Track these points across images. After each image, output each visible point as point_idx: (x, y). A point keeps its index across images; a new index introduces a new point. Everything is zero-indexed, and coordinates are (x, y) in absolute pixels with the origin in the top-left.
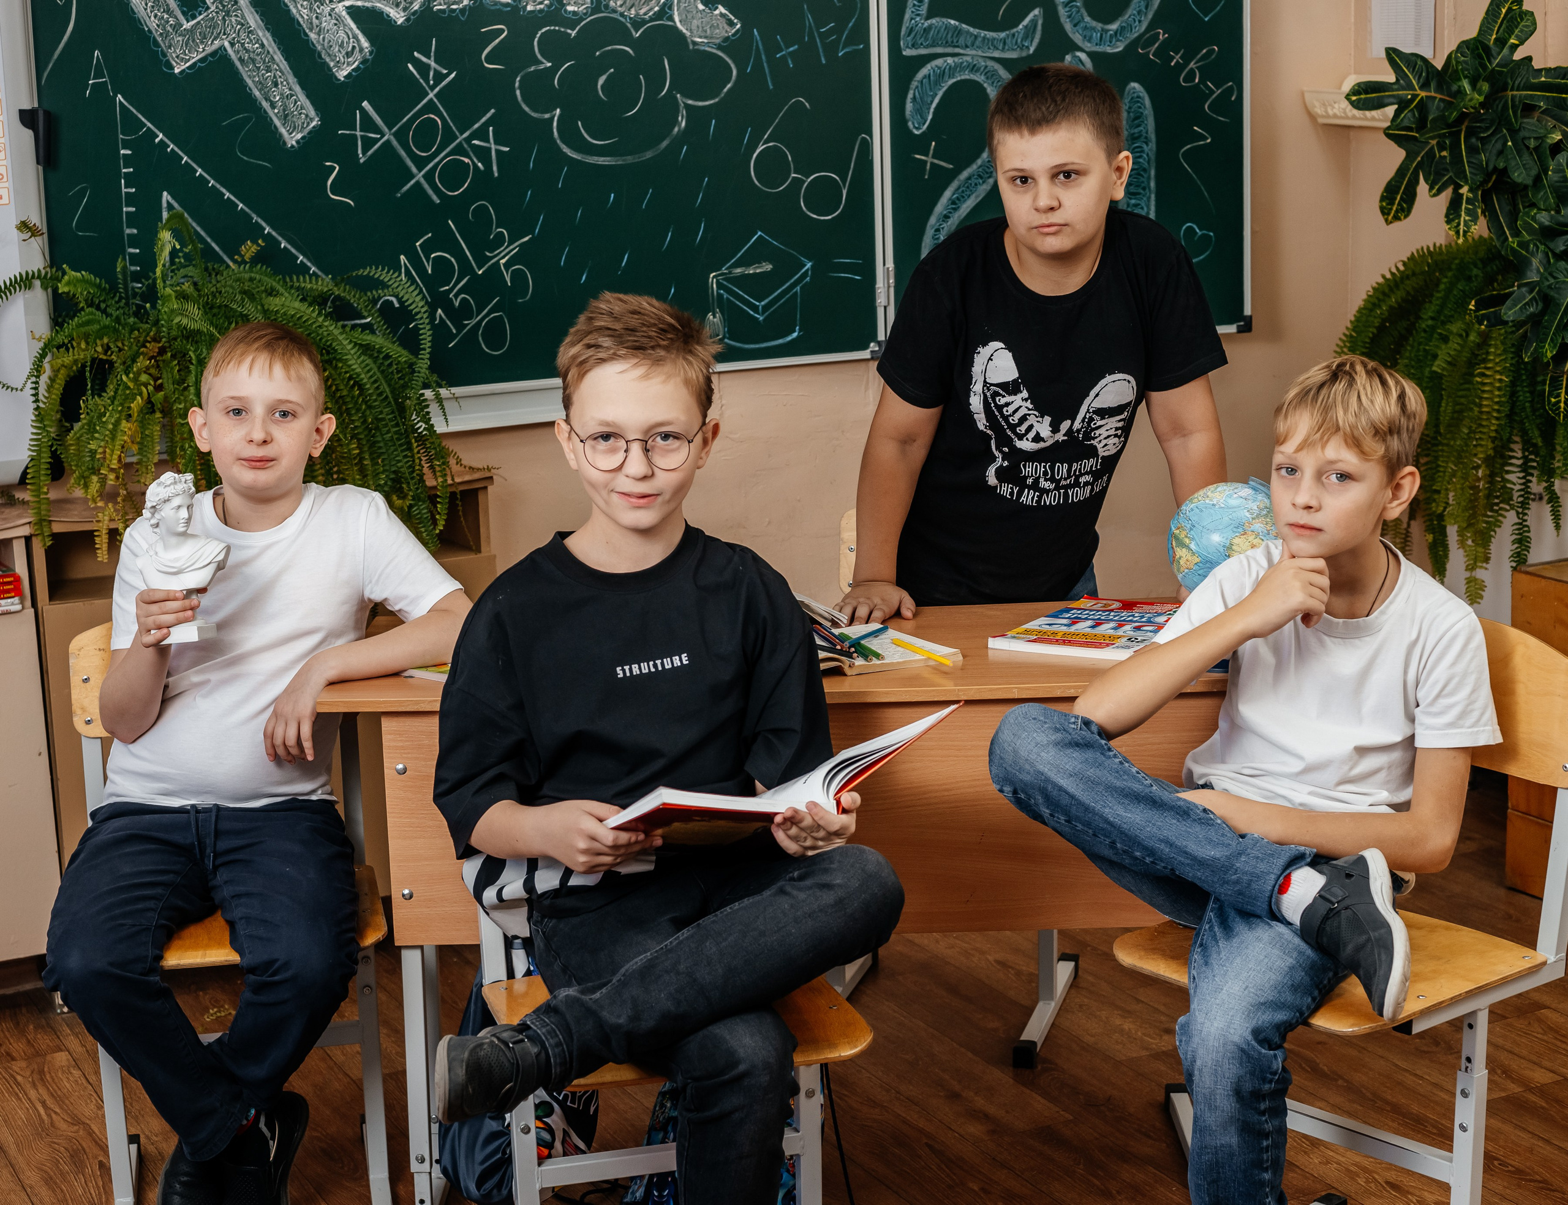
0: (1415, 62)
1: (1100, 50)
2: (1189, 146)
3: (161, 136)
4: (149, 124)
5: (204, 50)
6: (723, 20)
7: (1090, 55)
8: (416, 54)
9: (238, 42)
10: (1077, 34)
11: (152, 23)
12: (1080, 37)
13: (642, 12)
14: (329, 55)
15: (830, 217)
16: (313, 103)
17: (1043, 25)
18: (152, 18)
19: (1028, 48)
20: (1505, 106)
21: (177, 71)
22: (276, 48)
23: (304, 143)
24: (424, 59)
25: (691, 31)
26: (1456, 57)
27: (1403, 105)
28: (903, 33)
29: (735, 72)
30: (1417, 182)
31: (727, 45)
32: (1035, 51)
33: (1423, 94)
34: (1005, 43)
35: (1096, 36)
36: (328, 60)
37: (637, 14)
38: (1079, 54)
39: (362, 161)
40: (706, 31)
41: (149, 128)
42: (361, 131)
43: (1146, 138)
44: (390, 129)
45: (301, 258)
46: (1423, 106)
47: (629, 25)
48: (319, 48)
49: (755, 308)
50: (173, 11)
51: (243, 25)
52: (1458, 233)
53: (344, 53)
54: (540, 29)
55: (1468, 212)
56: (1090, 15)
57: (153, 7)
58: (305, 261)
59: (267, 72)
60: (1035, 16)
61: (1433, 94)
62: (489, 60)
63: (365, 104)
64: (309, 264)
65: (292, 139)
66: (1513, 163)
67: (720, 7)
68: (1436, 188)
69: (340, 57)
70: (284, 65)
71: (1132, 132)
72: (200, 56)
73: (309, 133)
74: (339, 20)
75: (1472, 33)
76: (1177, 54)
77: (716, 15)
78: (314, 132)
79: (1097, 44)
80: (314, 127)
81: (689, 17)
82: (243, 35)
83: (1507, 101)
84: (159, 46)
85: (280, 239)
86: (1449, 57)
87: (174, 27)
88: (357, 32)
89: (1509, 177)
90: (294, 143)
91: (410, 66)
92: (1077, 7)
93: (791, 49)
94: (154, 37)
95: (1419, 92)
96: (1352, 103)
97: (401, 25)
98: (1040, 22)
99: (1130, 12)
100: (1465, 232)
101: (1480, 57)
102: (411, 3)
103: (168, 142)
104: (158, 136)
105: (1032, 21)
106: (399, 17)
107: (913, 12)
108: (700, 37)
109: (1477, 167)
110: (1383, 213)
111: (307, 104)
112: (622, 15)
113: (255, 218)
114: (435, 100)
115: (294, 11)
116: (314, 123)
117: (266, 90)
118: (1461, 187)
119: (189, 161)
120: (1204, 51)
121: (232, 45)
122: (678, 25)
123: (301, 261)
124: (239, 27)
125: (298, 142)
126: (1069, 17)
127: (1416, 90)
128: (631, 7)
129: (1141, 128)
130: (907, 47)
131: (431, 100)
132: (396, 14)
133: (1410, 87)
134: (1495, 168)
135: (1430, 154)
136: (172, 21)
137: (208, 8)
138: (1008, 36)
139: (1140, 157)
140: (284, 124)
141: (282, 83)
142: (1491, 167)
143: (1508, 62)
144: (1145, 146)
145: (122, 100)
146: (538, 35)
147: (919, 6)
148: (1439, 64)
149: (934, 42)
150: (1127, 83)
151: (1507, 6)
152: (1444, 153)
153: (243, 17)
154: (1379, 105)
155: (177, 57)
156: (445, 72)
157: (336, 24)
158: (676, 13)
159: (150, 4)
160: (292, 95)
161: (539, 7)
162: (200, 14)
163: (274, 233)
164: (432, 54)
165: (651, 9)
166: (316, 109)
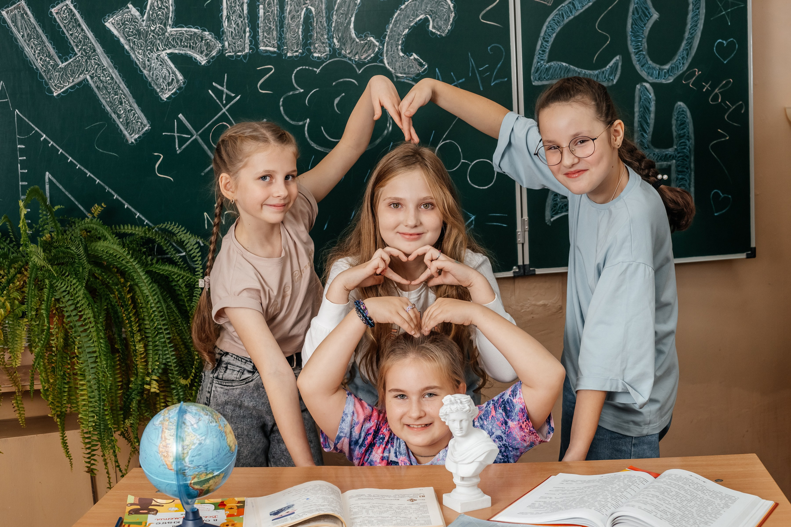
1: (658, 82)
2: (715, 142)
3: (44, 136)
4: (36, 129)
5: (73, 81)
6: (416, 63)
7: (652, 84)
8: (214, 84)
9: (96, 76)
10: (644, 72)
11: (39, 64)
12: (646, 74)
13: (363, 57)
14: (156, 84)
15: (486, 187)
16: (145, 116)
17: (622, 66)
18: (39, 61)
19: (612, 80)
21: (55, 94)
22: (121, 80)
23: (140, 141)
24: (219, 87)
25: (395, 69)
28: (532, 71)
32: (617, 82)
34: (598, 77)
35: (656, 73)
36: (155, 87)
37: (360, 59)
38: (645, 84)
39: (178, 152)
40: (405, 70)
41: (36, 131)
42: (177, 133)
43: (688, 136)
44: (197, 132)
45: (138, 214)
47: (354, 66)
48: (150, 80)
50: (52, 56)
51: (99, 65)
53: (166, 83)
54: (296, 68)
56: (652, 60)
57: (39, 53)
58: (141, 216)
59: (115, 95)
60: (617, 60)
62: (262, 87)
63: (180, 116)
64: (143, 218)
65: (132, 138)
67: (414, 54)
69: (164, 86)
70: (126, 91)
71: (679, 133)
72: (70, 85)
73: (143, 135)
74: (163, 62)
76: (707, 84)
77: (411, 60)
78: (146, 134)
79: (656, 78)
80: (146, 131)
81: (394, 60)
82: (99, 72)
84: (43, 78)
85: (124, 202)
87: (53, 66)
88: (175, 69)
90: (133, 141)
91: (210, 91)
92: (643, 54)
93: (460, 81)
94: (40, 73)
97: (204, 66)
98: (620, 64)
99: (677, 58)
102: (211, 51)
103: (50, 140)
104: (42, 136)
105: (615, 63)
106: (203, 60)
107: (539, 58)
108: (401, 73)
111: (142, 115)
112: (350, 59)
113: (107, 189)
114: (227, 113)
115: (133, 56)
116: (147, 128)
117: (114, 107)
119: (63, 152)
120: (724, 82)
121: (92, 78)
122: (387, 65)
123: (138, 217)
124: (96, 66)
125: (136, 140)
126: (639, 61)
128: (356, 54)
129: (685, 130)
130: (536, 80)
131: (224, 113)
132: (201, 58)
136: (52, 63)
137: (76, 54)
138: (600, 73)
139: (684, 148)
140: (126, 129)
141: (125, 102)
144: (687, 142)
145: (18, 113)
146: (295, 72)
147: (543, 54)
149: (552, 76)
150: (676, 102)
153: (99, 59)
155: (55, 85)
156: (233, 95)
157: (161, 65)
158: (385, 58)
159: (37, 52)
160: (132, 110)
161: (295, 54)
162: (71, 58)
163: (120, 199)
164: (225, 84)
165: (369, 56)
166: (148, 119)
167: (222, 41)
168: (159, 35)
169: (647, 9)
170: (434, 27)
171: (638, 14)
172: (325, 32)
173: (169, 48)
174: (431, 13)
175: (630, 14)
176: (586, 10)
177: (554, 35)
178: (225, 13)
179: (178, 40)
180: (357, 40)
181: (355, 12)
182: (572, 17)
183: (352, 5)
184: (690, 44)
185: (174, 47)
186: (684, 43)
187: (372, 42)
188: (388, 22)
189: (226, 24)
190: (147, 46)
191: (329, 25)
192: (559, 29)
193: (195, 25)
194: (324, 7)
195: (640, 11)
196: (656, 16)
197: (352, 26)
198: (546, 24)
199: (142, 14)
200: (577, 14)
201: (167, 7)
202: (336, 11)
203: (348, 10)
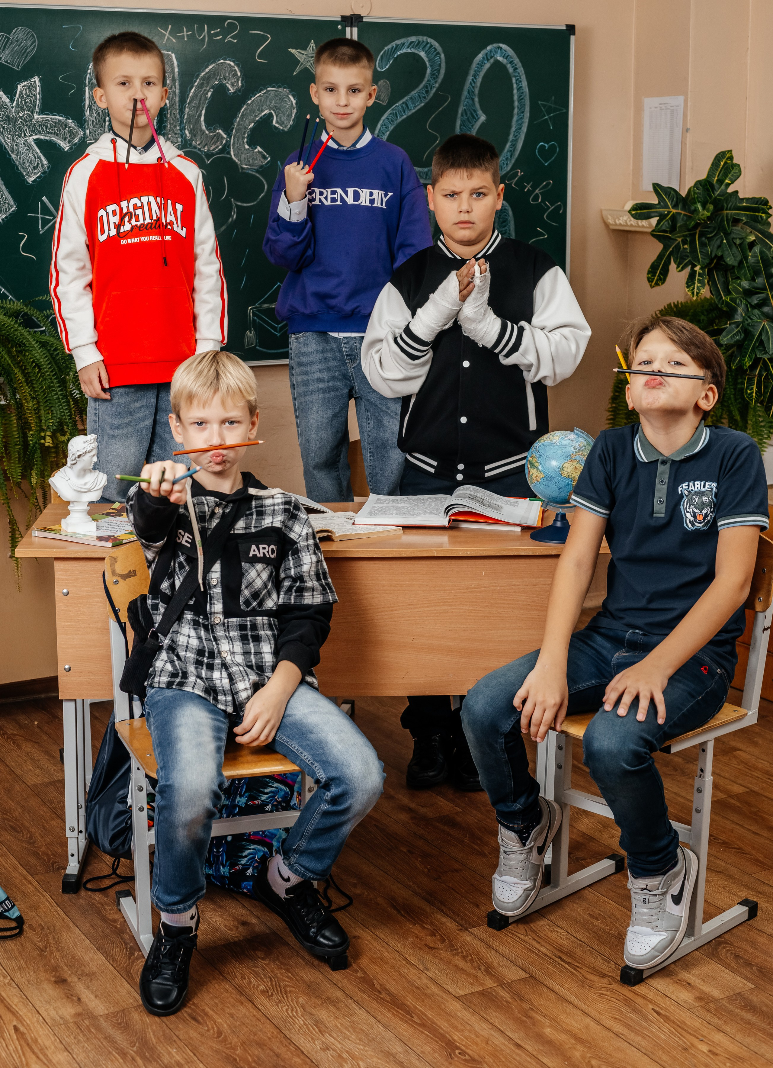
0: (669, 191)
6: (260, 155)
13: (212, 148)
14: (23, 168)
16: (12, 197)
20: (722, 220)
23: (7, 220)
25: (240, 161)
26: (694, 190)
27: (662, 217)
29: (266, 187)
30: (670, 263)
31: (262, 170)
33: (674, 211)
34: (427, 175)
36: (22, 171)
37: (209, 150)
39: (41, 233)
40: (249, 162)
42: (41, 214)
45: (3, 290)
46: (674, 218)
47: (203, 156)
48: (17, 163)
49: (275, 329)
52: (693, 293)
53: (32, 167)
55: (699, 281)
58: (6, 292)
61: (680, 211)
63: (44, 198)
64: (8, 294)
66: (726, 253)
67: (258, 147)
68: (681, 265)
69: (30, 169)
73: (10, 215)
74: (29, 147)
75: (703, 176)
76: (528, 185)
77: (256, 152)
78: (12, 214)
80: (12, 212)
81: (240, 152)
83: (723, 217)
86: (689, 191)
88: (41, 154)
89: (724, 261)
95: (672, 210)
96: (632, 215)
97: (66, 151)
100: (697, 293)
101: (708, 190)
102: (73, 138)
106: (65, 146)
108: (246, 165)
109: (705, 254)
110: (649, 281)
111: (9, 197)
112: (200, 150)
115: (3, 141)
116: (13, 209)
118: (696, 266)
120: (544, 183)
122: (233, 157)
123: (3, 292)
125: (3, 220)
127: (669, 208)
128: (205, 145)
132: (63, 144)
133: (666, 206)
134: (716, 256)
135: (678, 247)
142: (713, 255)
143: (724, 193)
148: (684, 193)
151: (724, 161)
152: (686, 246)
154: (648, 217)
157: (27, 149)
158: (232, 150)
165: (217, 147)
166: (14, 200)
167: (84, 129)
168: (26, 122)
169: (475, 111)
170: (277, 122)
171: (466, 115)
172: (178, 124)
173: (36, 134)
174: (276, 109)
175: (459, 115)
176: (418, 110)
177: (388, 133)
178: (87, 103)
179: (43, 126)
180: (207, 132)
181: (206, 106)
182: (405, 117)
183: (203, 98)
184: (514, 146)
185: (40, 133)
186: (509, 144)
187: (220, 134)
188: (235, 116)
189: (88, 113)
190: (15, 131)
191: (182, 117)
192: (392, 127)
193: (59, 114)
194: (177, 99)
195: (469, 113)
196: (483, 118)
197: (202, 118)
198: (381, 122)
199: (12, 101)
200: (410, 114)
201: (34, 95)
202: (189, 104)
203: (199, 103)
